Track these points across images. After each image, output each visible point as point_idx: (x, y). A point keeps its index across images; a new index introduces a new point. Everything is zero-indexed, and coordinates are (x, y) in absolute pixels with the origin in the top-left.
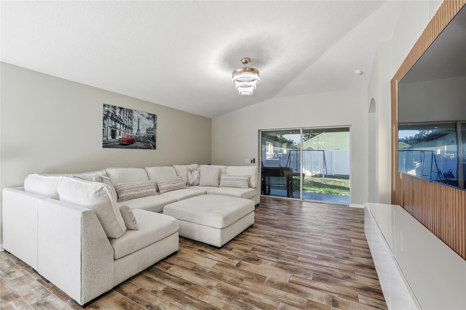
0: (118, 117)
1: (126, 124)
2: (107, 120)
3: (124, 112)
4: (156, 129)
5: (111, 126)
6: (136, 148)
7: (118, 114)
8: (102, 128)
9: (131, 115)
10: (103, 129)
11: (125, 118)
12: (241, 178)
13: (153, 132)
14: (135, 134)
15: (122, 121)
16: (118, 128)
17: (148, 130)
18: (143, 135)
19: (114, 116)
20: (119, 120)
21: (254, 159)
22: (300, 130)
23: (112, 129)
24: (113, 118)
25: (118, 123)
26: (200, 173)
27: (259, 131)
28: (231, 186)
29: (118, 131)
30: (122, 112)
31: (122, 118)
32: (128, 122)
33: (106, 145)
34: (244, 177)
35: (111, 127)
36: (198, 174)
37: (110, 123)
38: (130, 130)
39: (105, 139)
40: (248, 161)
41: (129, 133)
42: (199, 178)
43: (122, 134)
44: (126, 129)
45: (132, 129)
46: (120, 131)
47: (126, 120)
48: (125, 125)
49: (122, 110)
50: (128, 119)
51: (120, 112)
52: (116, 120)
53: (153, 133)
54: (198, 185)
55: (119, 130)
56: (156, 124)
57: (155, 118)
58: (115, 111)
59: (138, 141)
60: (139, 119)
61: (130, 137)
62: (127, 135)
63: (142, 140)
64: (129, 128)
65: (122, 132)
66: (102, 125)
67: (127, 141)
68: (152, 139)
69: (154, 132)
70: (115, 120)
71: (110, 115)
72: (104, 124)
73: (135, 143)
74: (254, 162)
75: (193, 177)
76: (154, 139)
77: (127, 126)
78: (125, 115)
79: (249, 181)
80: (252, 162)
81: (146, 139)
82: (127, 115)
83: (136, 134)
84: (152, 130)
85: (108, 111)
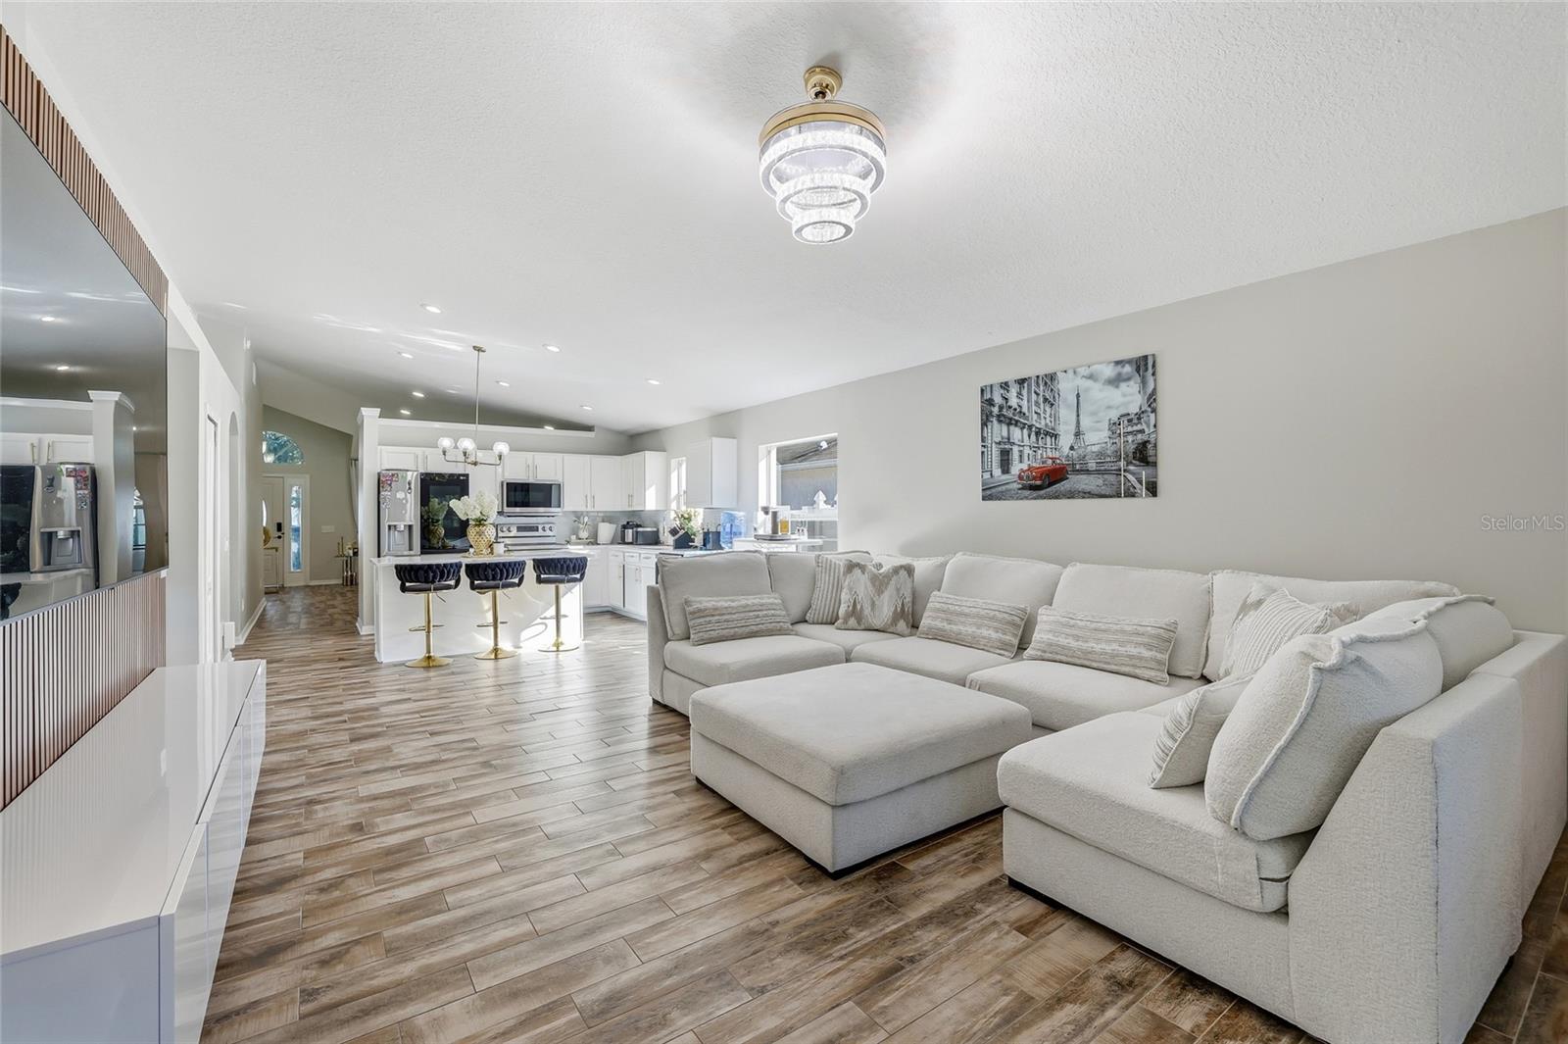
0: (1015, 409)
1: (1038, 426)
2: (989, 427)
3: (1029, 392)
4: (1154, 411)
5: (998, 440)
6: (1071, 495)
7: (1014, 402)
8: (980, 449)
9: (1052, 390)
10: (983, 453)
11: (1034, 408)
13: (1139, 427)
14: (1066, 450)
15: (1027, 418)
16: (1016, 442)
17: (1115, 425)
18: (1095, 449)
19: (1004, 412)
20: (1016, 418)
23: (1002, 446)
24: (1004, 415)
25: (1016, 425)
29: (1016, 449)
30: (1025, 392)
31: (1025, 410)
32: (1042, 415)
33: (990, 492)
35: (999, 443)
37: (998, 431)
38: (1048, 438)
39: (987, 475)
41: (1049, 450)
43: (1026, 458)
44: (1038, 440)
45: (1056, 436)
46: (1021, 448)
47: (1036, 413)
48: (1034, 429)
49: (1026, 385)
50: (1042, 406)
51: (1019, 394)
52: (1011, 419)
53: (1142, 431)
55: (1019, 446)
56: (1155, 389)
57: (1147, 370)
58: (1008, 395)
59: (1078, 470)
60: (1078, 396)
61: (1050, 462)
62: (1042, 457)
63: (1092, 466)
64: (1047, 433)
65: (1027, 451)
66: (980, 443)
67: (1041, 475)
68: (1134, 458)
69: (1144, 427)
70: (1008, 421)
71: (996, 410)
72: (983, 439)
73: (1067, 478)
76: (1144, 455)
77: (1040, 429)
78: (1034, 396)
81: (1109, 459)
82: (1038, 394)
83: (1072, 448)
84: (1135, 421)
85: (990, 402)
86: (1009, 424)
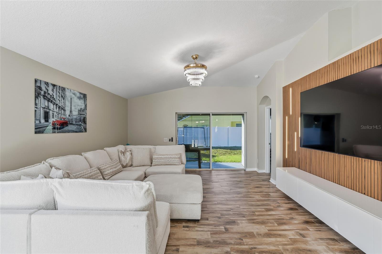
0: (51, 96)
1: (59, 105)
2: (39, 99)
3: (56, 90)
4: (86, 110)
5: (43, 106)
6: (69, 132)
7: (50, 92)
8: (34, 109)
9: (64, 94)
10: (35, 111)
11: (58, 98)
12: (174, 156)
13: (83, 113)
14: (68, 116)
15: (55, 101)
16: (51, 109)
17: (79, 111)
18: (75, 117)
19: (46, 95)
20: (52, 99)
21: (172, 138)
23: (45, 110)
24: (46, 96)
25: (51, 102)
26: (131, 154)
28: (165, 164)
29: (51, 113)
30: (55, 90)
31: (55, 97)
32: (61, 101)
33: (39, 130)
34: (177, 155)
35: (44, 108)
37: (43, 103)
38: (62, 110)
39: (37, 122)
40: (166, 140)
41: (63, 115)
42: (132, 159)
43: (55, 116)
44: (59, 110)
45: (65, 110)
46: (53, 112)
47: (59, 100)
48: (58, 106)
49: (55, 87)
50: (61, 98)
51: (53, 90)
52: (49, 99)
53: (84, 114)
54: (131, 166)
55: (52, 111)
56: (86, 104)
57: (85, 98)
58: (48, 88)
59: (70, 123)
60: (71, 99)
61: (63, 119)
62: (60, 118)
63: (74, 123)
64: (62, 109)
65: (55, 113)
66: (34, 106)
67: (60, 124)
68: (83, 121)
69: (85, 113)
70: (48, 100)
71: (42, 93)
72: (36, 104)
73: (68, 126)
74: (172, 141)
75: (126, 159)
76: (84, 121)
77: (60, 106)
78: (58, 94)
79: (180, 158)
80: (170, 141)
81: (78, 121)
82: (59, 93)
83: (69, 116)
84: (83, 111)
85: (40, 88)
86: (48, 101)
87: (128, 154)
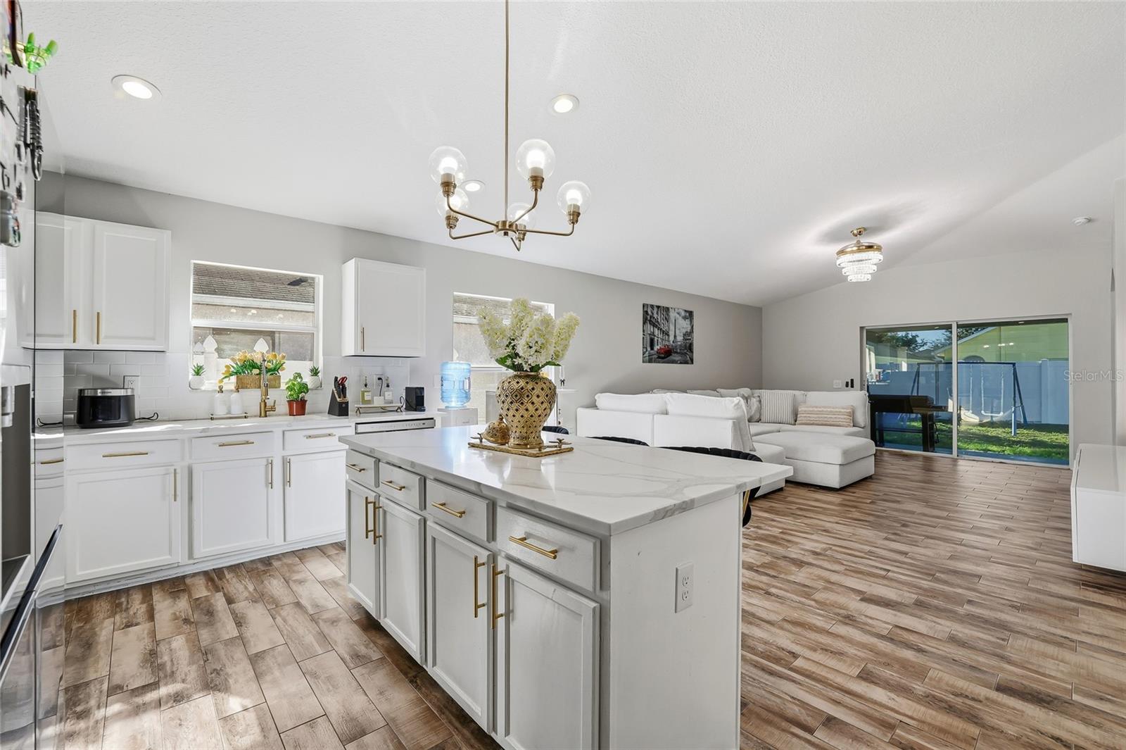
0: (656, 320)
1: (663, 329)
2: (646, 325)
3: (661, 313)
4: (693, 333)
5: (650, 332)
6: (674, 362)
7: (655, 316)
8: (642, 336)
9: (668, 315)
10: (643, 338)
11: (662, 321)
12: (837, 410)
13: (689, 338)
14: (671, 342)
15: (660, 325)
16: (656, 335)
17: (684, 335)
18: (679, 343)
19: (652, 319)
20: (656, 324)
21: (852, 380)
22: (951, 325)
23: (651, 336)
24: (652, 321)
25: (656, 327)
26: (760, 401)
27: (862, 328)
28: (820, 423)
29: (656, 339)
30: (659, 312)
31: (659, 320)
32: (665, 325)
33: (646, 359)
34: (843, 408)
35: (650, 334)
36: (758, 403)
37: (649, 328)
39: (645, 350)
40: (841, 383)
41: (666, 341)
42: (760, 409)
43: (659, 343)
44: (663, 336)
45: (668, 335)
46: (658, 339)
47: (663, 323)
48: (662, 331)
49: (660, 309)
50: (665, 321)
51: (657, 313)
52: (654, 324)
54: (759, 421)
55: (657, 337)
56: (693, 325)
57: (691, 317)
58: (653, 312)
59: (675, 352)
60: (675, 320)
61: (667, 346)
62: (664, 344)
63: (679, 350)
64: (666, 334)
65: (660, 340)
66: (642, 333)
67: (664, 352)
69: (691, 338)
71: (649, 318)
72: (644, 331)
73: (672, 355)
74: (852, 386)
75: (750, 408)
76: (690, 348)
77: (664, 331)
78: (662, 316)
79: (852, 414)
80: (847, 386)
81: (682, 348)
82: (664, 315)
83: (673, 342)
84: (689, 335)
85: (647, 312)
86: (654, 326)
87: (754, 401)
